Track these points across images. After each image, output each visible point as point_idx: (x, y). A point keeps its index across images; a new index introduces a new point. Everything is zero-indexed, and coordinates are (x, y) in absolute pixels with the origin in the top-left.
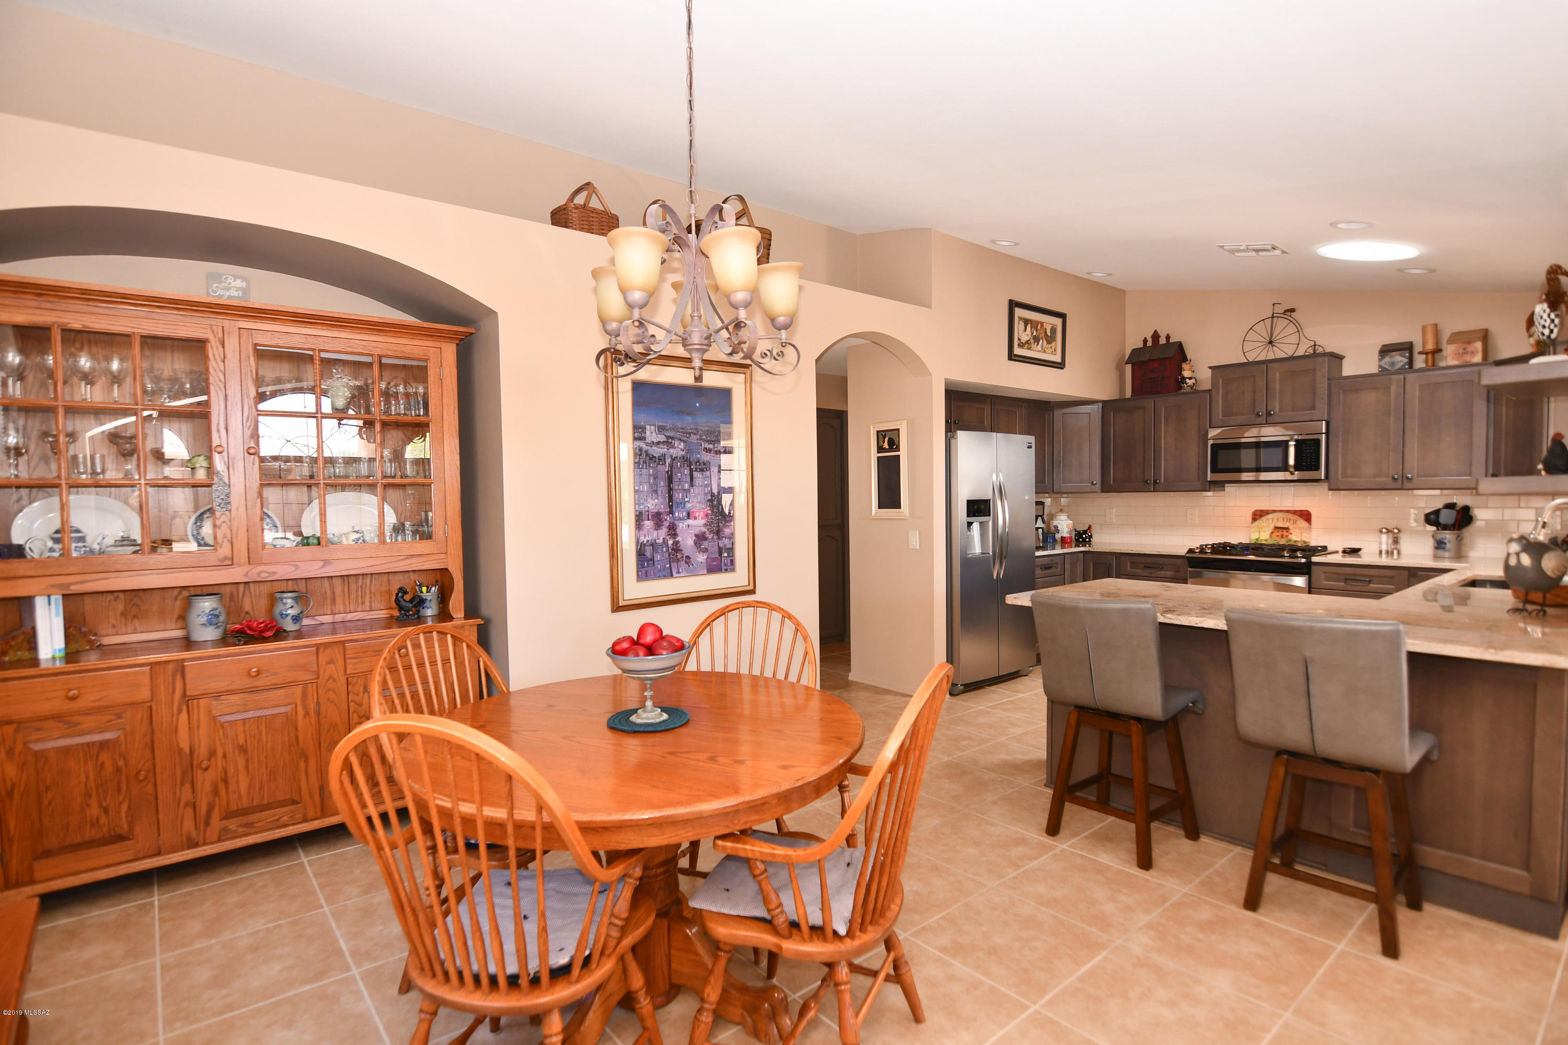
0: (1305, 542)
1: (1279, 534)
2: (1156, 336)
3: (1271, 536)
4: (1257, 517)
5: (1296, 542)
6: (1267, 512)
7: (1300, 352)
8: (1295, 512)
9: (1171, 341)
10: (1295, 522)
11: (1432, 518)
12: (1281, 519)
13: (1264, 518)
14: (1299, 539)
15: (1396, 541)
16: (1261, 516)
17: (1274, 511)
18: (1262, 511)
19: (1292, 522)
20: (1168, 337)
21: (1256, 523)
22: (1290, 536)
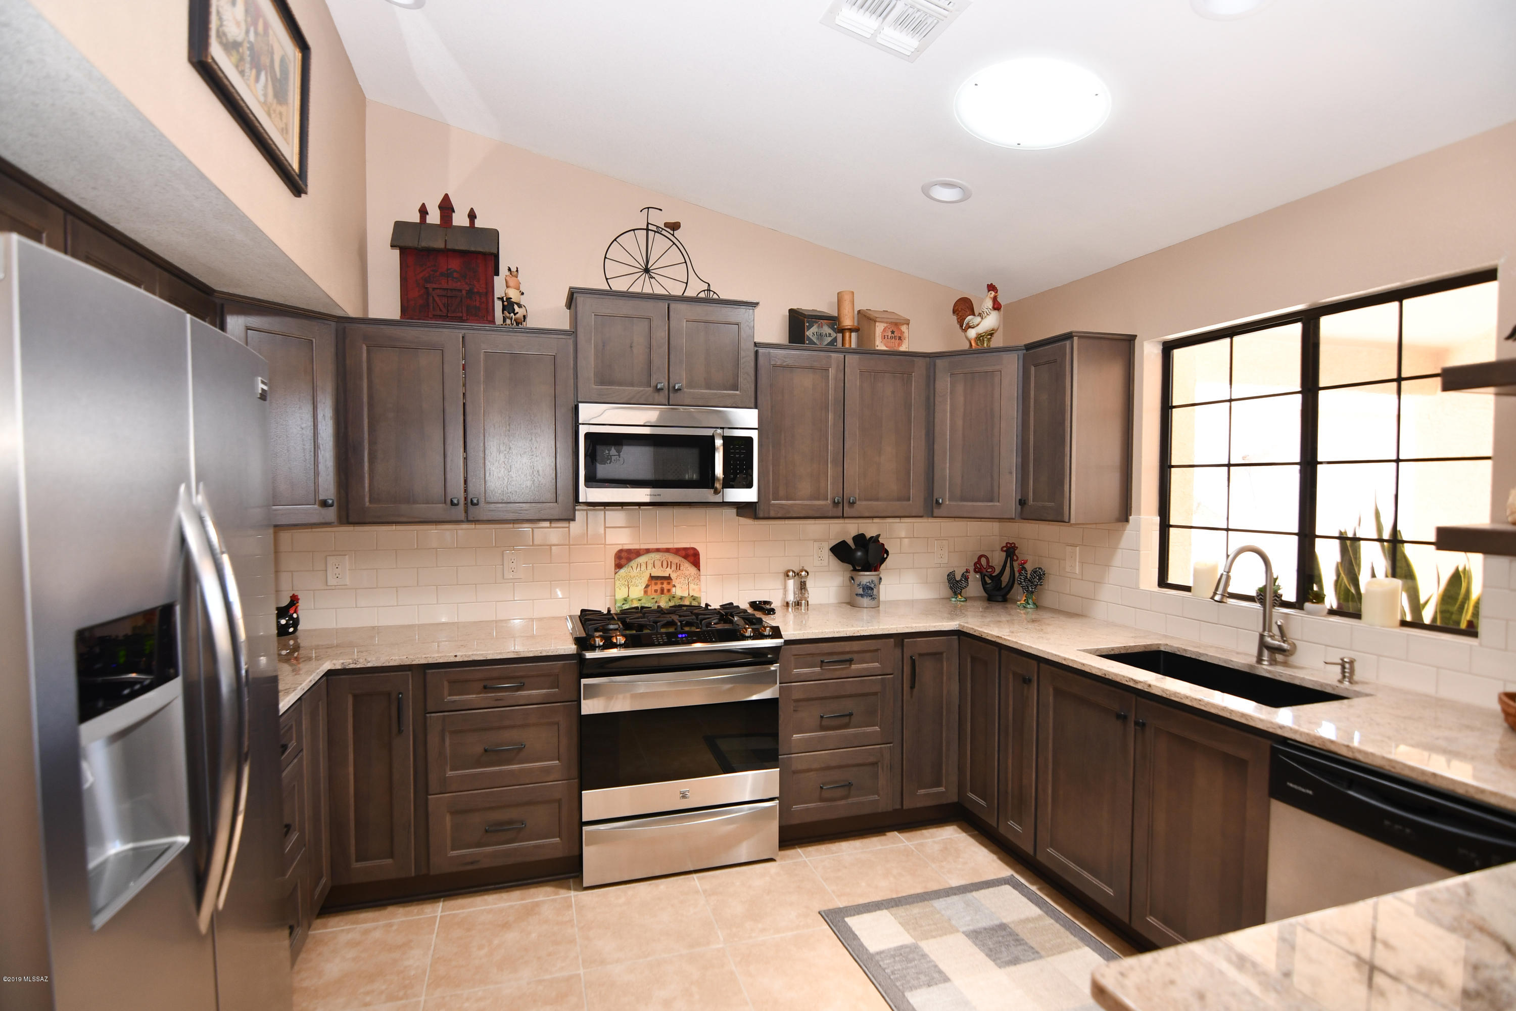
0: (694, 598)
1: (658, 587)
2: (446, 207)
3: (646, 592)
4: (623, 561)
5: (681, 598)
6: (638, 553)
7: (689, 293)
8: (677, 551)
9: (478, 224)
10: (678, 567)
11: (841, 551)
12: (658, 564)
13: (633, 563)
14: (686, 594)
15: (803, 586)
16: (629, 560)
17: (648, 551)
18: (629, 551)
19: (674, 567)
20: (472, 216)
21: (622, 572)
22: (674, 590)
